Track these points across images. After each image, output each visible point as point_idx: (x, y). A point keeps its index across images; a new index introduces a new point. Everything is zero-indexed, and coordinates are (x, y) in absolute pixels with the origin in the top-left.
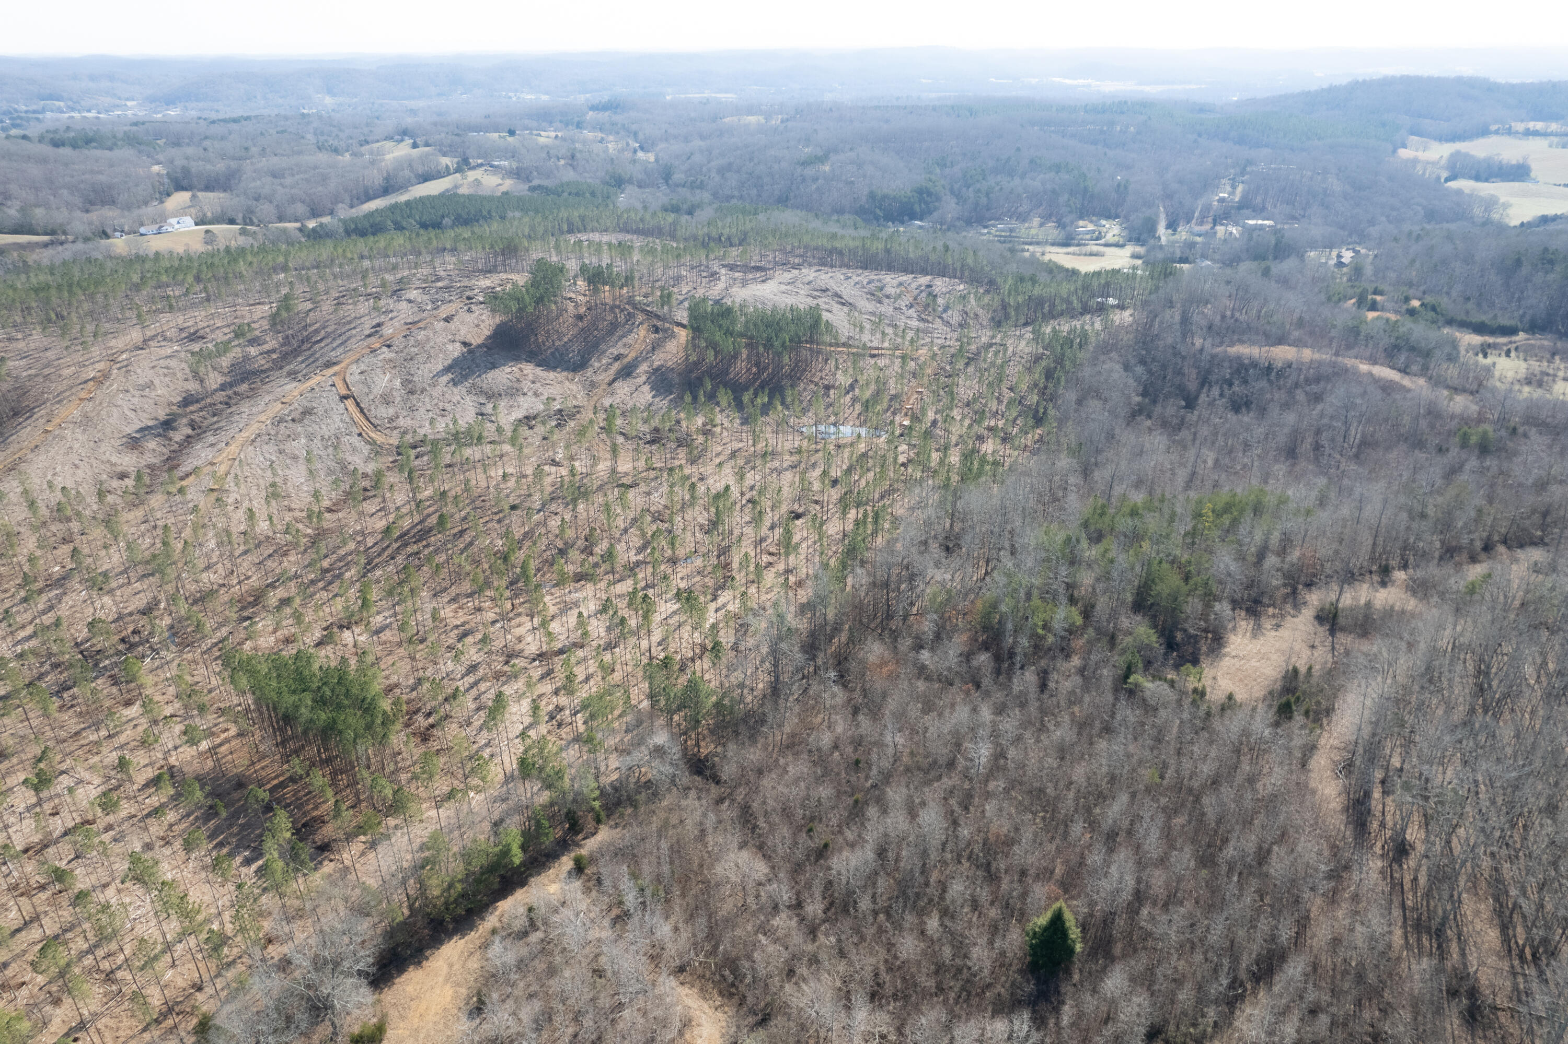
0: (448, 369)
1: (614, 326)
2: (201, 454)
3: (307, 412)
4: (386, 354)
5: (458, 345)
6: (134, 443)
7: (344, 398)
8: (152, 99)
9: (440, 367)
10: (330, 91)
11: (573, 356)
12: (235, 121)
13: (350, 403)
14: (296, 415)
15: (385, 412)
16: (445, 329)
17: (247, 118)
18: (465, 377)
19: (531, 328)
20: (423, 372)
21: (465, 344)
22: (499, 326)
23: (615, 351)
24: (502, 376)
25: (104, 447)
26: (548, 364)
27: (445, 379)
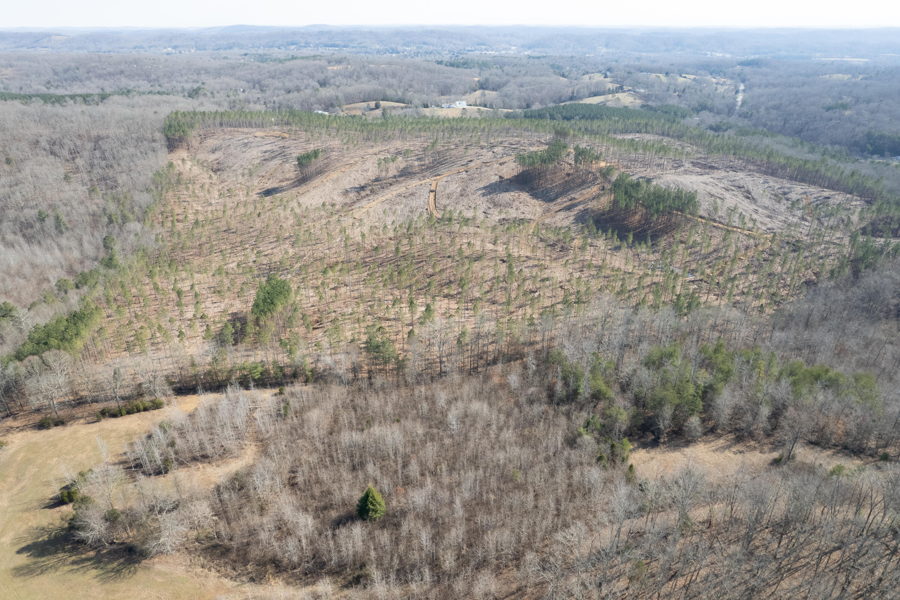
0: (484, 188)
1: (584, 182)
2: (364, 202)
3: (412, 194)
4: (464, 175)
5: (497, 177)
6: (346, 193)
7: (432, 191)
8: (523, 46)
9: (482, 186)
10: (607, 46)
11: (552, 194)
12: (539, 58)
13: (432, 195)
14: (407, 195)
15: (444, 202)
16: (497, 168)
17: (544, 57)
18: (490, 193)
19: (540, 175)
20: (474, 186)
21: (500, 177)
22: (523, 172)
23: (573, 196)
24: (506, 197)
25: (336, 192)
26: (535, 196)
27: (481, 192)
